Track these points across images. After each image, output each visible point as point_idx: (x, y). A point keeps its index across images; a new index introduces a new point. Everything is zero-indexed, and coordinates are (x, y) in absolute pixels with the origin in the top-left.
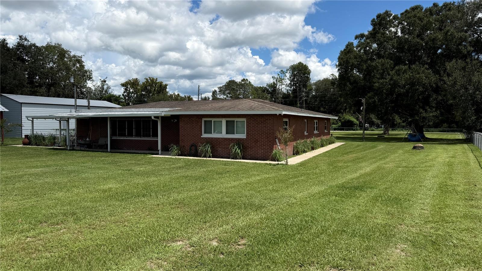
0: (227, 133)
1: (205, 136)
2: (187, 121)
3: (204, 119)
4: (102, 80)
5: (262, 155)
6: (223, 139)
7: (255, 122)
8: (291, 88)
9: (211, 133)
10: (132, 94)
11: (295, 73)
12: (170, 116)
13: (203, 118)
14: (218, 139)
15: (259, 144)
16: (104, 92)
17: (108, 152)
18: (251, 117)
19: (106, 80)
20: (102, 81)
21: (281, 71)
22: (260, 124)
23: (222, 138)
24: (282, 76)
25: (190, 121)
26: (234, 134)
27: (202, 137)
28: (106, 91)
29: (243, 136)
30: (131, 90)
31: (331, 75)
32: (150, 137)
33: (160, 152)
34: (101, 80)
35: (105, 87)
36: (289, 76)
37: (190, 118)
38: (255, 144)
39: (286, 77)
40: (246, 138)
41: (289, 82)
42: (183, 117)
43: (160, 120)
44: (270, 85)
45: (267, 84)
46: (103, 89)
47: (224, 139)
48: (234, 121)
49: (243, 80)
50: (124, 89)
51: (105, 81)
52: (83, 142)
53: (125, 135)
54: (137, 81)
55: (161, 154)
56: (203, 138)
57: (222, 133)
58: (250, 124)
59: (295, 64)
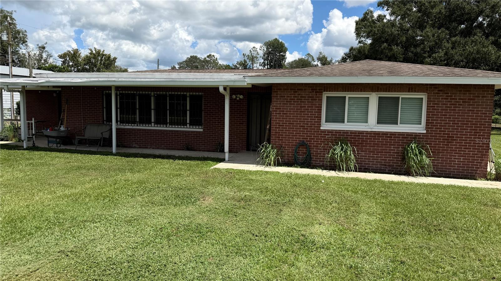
0: (379, 122)
1: (326, 126)
2: (288, 97)
3: (325, 95)
4: (40, 45)
5: (461, 167)
6: (370, 134)
7: (449, 102)
8: (265, 67)
9: (343, 122)
10: (71, 68)
11: (270, 50)
12: (250, 86)
13: (324, 93)
14: (358, 133)
15: (454, 145)
16: (43, 61)
17: (111, 154)
18: (441, 91)
19: (45, 46)
20: (40, 47)
21: (253, 47)
22: (461, 105)
23: (367, 133)
24: (254, 54)
25: (296, 97)
26: (397, 124)
27: (321, 128)
28: (45, 61)
29: (419, 129)
30: (71, 64)
31: (307, 55)
32: (186, 125)
33: (227, 156)
34: (38, 45)
35: (44, 55)
36: (263, 54)
37: (296, 92)
38: (446, 145)
39: (259, 55)
40: (425, 132)
41: (262, 61)
42: (281, 89)
43: (228, 94)
44: (241, 64)
45: (237, 62)
46: (42, 58)
47: (374, 134)
48: (399, 98)
49: (208, 57)
50: (61, 61)
51: (44, 48)
52: (53, 134)
53: (134, 122)
54: (78, 52)
55: (231, 161)
56: (324, 131)
57: (367, 122)
58: (436, 104)
59: (270, 41)
